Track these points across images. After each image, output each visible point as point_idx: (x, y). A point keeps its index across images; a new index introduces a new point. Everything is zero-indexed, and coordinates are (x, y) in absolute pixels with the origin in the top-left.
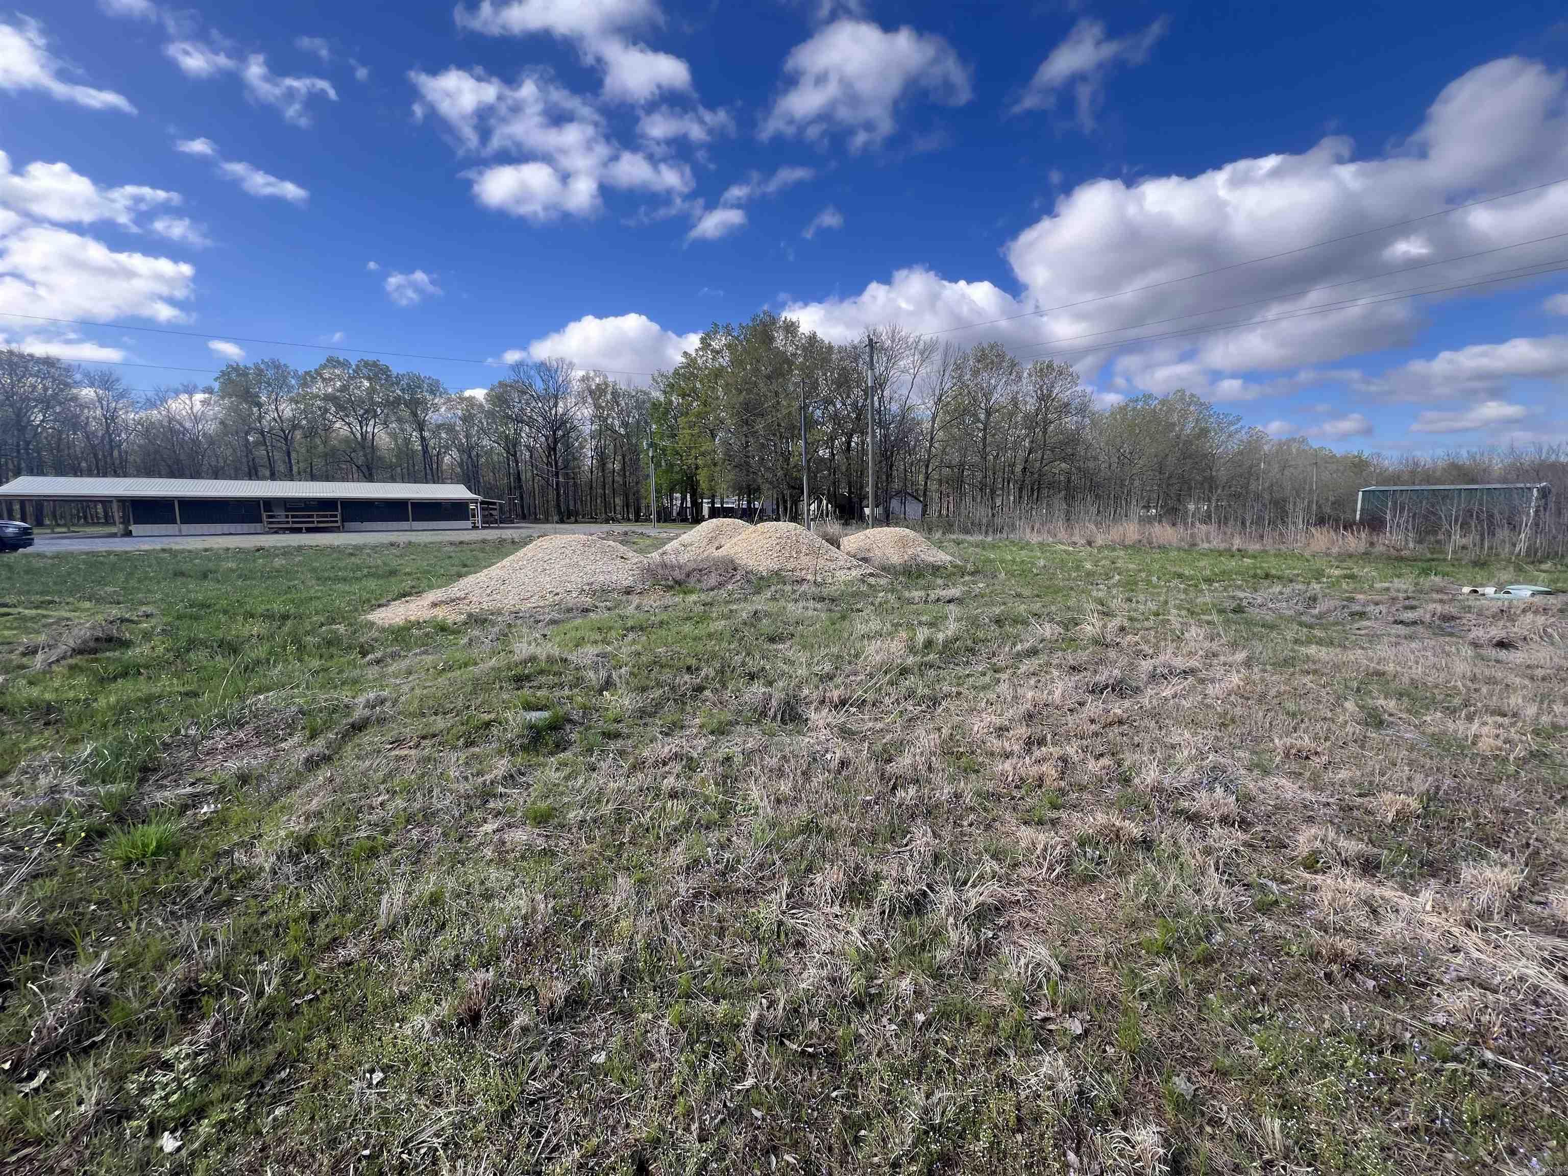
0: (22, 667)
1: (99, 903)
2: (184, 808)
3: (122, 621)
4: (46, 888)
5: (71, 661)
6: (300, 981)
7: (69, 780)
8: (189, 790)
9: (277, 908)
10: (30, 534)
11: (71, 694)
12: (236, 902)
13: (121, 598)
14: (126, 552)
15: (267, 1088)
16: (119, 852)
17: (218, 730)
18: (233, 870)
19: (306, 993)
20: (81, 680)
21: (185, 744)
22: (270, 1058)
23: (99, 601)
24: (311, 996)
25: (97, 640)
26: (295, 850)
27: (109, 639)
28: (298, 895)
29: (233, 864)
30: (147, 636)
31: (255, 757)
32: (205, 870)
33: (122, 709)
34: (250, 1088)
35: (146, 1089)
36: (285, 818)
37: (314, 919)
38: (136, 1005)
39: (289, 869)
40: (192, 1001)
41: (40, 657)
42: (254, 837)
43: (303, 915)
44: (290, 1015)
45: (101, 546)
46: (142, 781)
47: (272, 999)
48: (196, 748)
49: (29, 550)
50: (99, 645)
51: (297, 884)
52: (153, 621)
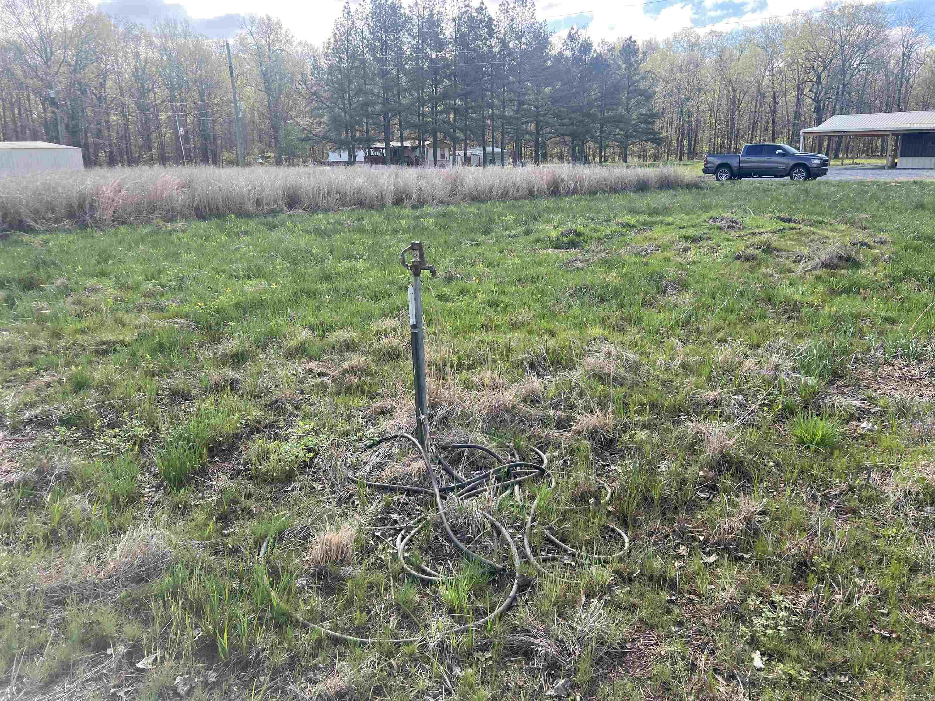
0: (790, 271)
1: (776, 463)
2: (852, 417)
3: (862, 245)
4: (753, 435)
5: (818, 272)
6: (883, 614)
7: (787, 364)
8: (859, 403)
9: (889, 540)
10: (826, 165)
11: (810, 299)
12: (860, 516)
13: (868, 225)
14: (886, 183)
15: (828, 680)
16: (797, 431)
17: (899, 360)
18: (866, 486)
19: (885, 628)
20: (820, 288)
21: (871, 363)
22: (838, 658)
23: (852, 224)
24: (886, 634)
25: (840, 258)
26: (921, 496)
27: (848, 259)
28: (909, 539)
29: (868, 482)
30: (875, 261)
31: (921, 396)
32: (847, 475)
33: (838, 319)
34: (817, 668)
35: (758, 613)
36: (924, 463)
37: (915, 569)
38: (770, 548)
39: (910, 511)
40: (804, 572)
41: (802, 265)
42: (892, 467)
43: (907, 560)
44: (866, 637)
45: (869, 177)
46: (831, 383)
47: (856, 613)
48: (877, 370)
49: (823, 178)
50: (840, 263)
51: (912, 528)
52: (885, 248)
